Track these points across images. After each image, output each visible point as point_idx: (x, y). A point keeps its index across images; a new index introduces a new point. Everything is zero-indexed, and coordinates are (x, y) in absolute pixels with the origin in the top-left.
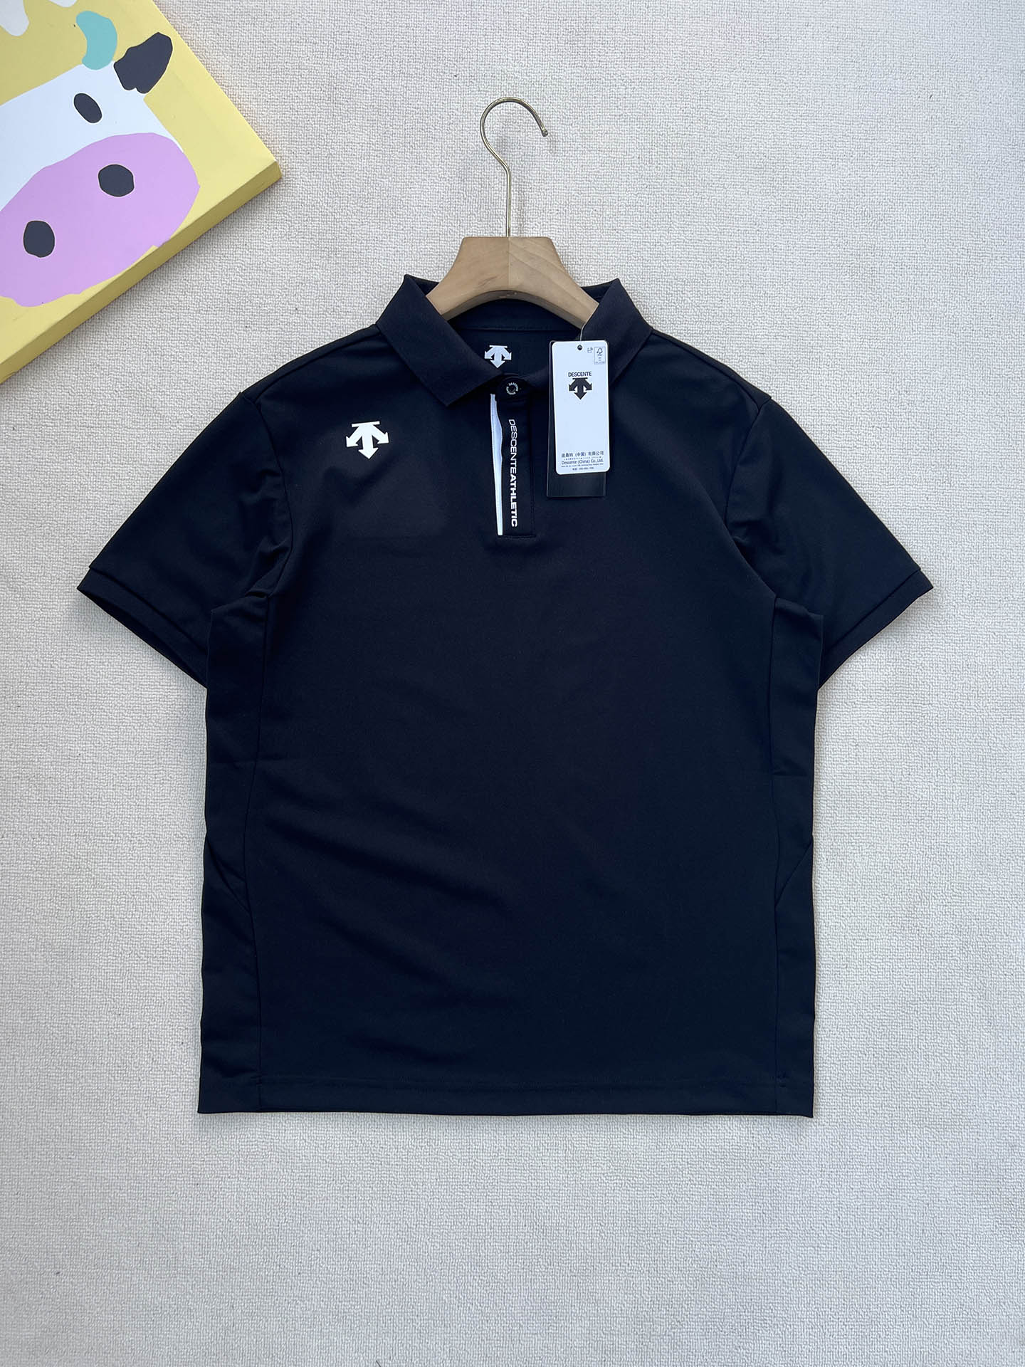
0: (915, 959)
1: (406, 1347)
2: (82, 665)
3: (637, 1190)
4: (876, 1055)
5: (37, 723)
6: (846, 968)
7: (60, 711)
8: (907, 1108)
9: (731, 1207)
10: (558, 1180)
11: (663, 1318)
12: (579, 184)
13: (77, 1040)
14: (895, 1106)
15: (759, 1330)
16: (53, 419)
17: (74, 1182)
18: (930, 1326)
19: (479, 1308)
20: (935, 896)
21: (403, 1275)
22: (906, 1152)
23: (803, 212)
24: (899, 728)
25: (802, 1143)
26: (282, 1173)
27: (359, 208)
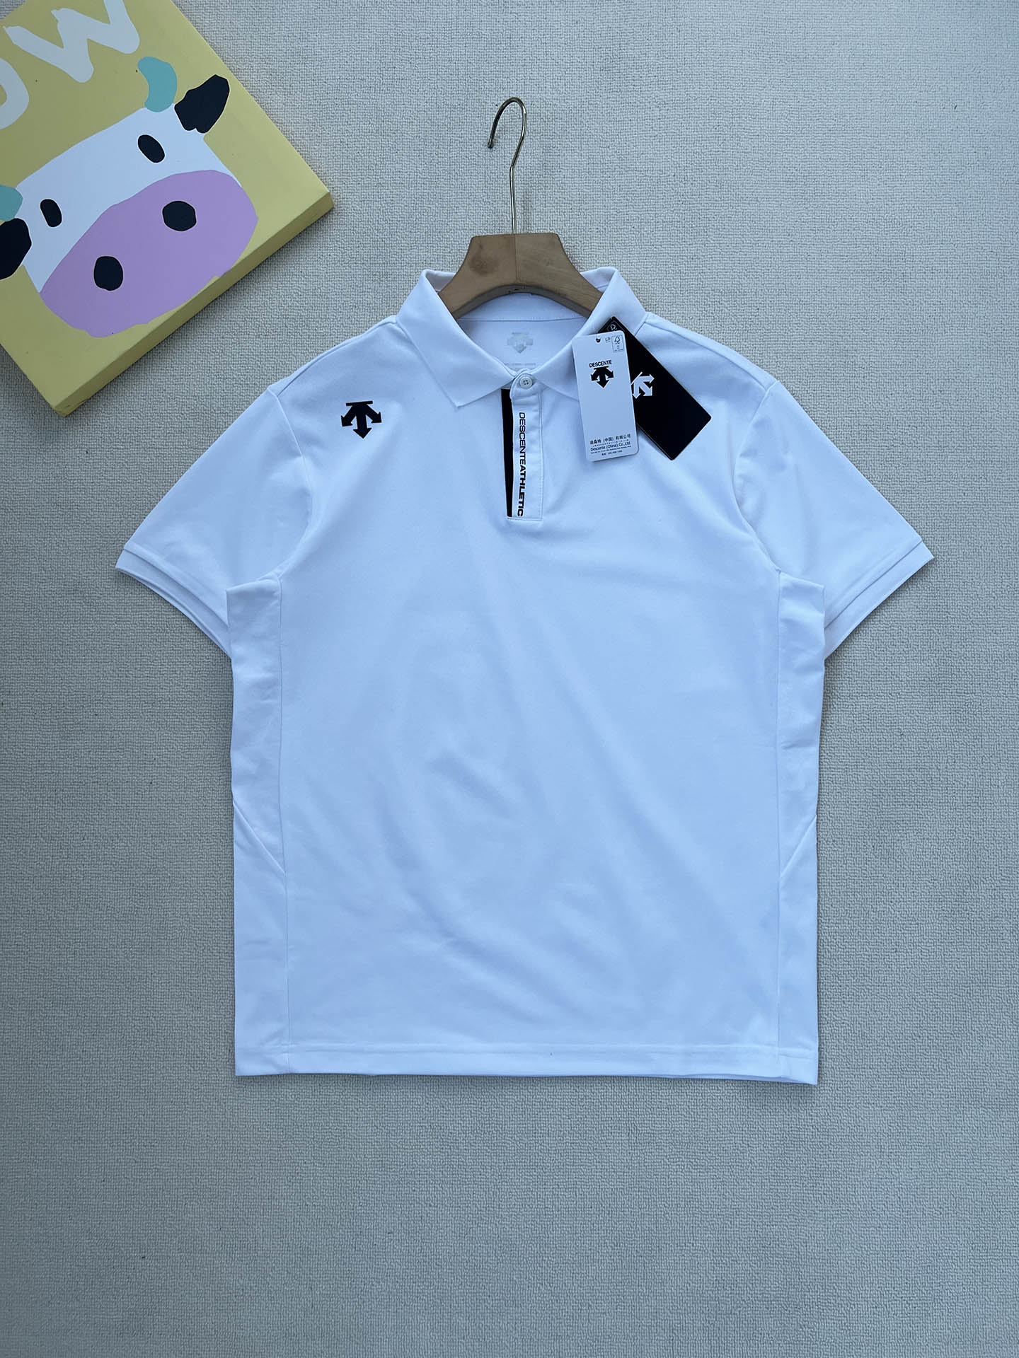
0: (966, 942)
1: (479, 1326)
2: (155, 674)
3: (700, 1172)
4: (930, 1037)
5: (114, 730)
6: (896, 951)
7: (135, 718)
8: (963, 1089)
9: (792, 1187)
10: (622, 1162)
11: (728, 1297)
12: (617, 203)
13: (158, 1032)
14: (951, 1087)
15: (823, 1310)
16: (123, 443)
17: (158, 1169)
18: (992, 1303)
19: (549, 1288)
20: (984, 880)
21: (474, 1256)
22: (963, 1132)
23: (834, 222)
24: (943, 717)
25: (860, 1124)
26: (356, 1159)
27: (407, 233)
